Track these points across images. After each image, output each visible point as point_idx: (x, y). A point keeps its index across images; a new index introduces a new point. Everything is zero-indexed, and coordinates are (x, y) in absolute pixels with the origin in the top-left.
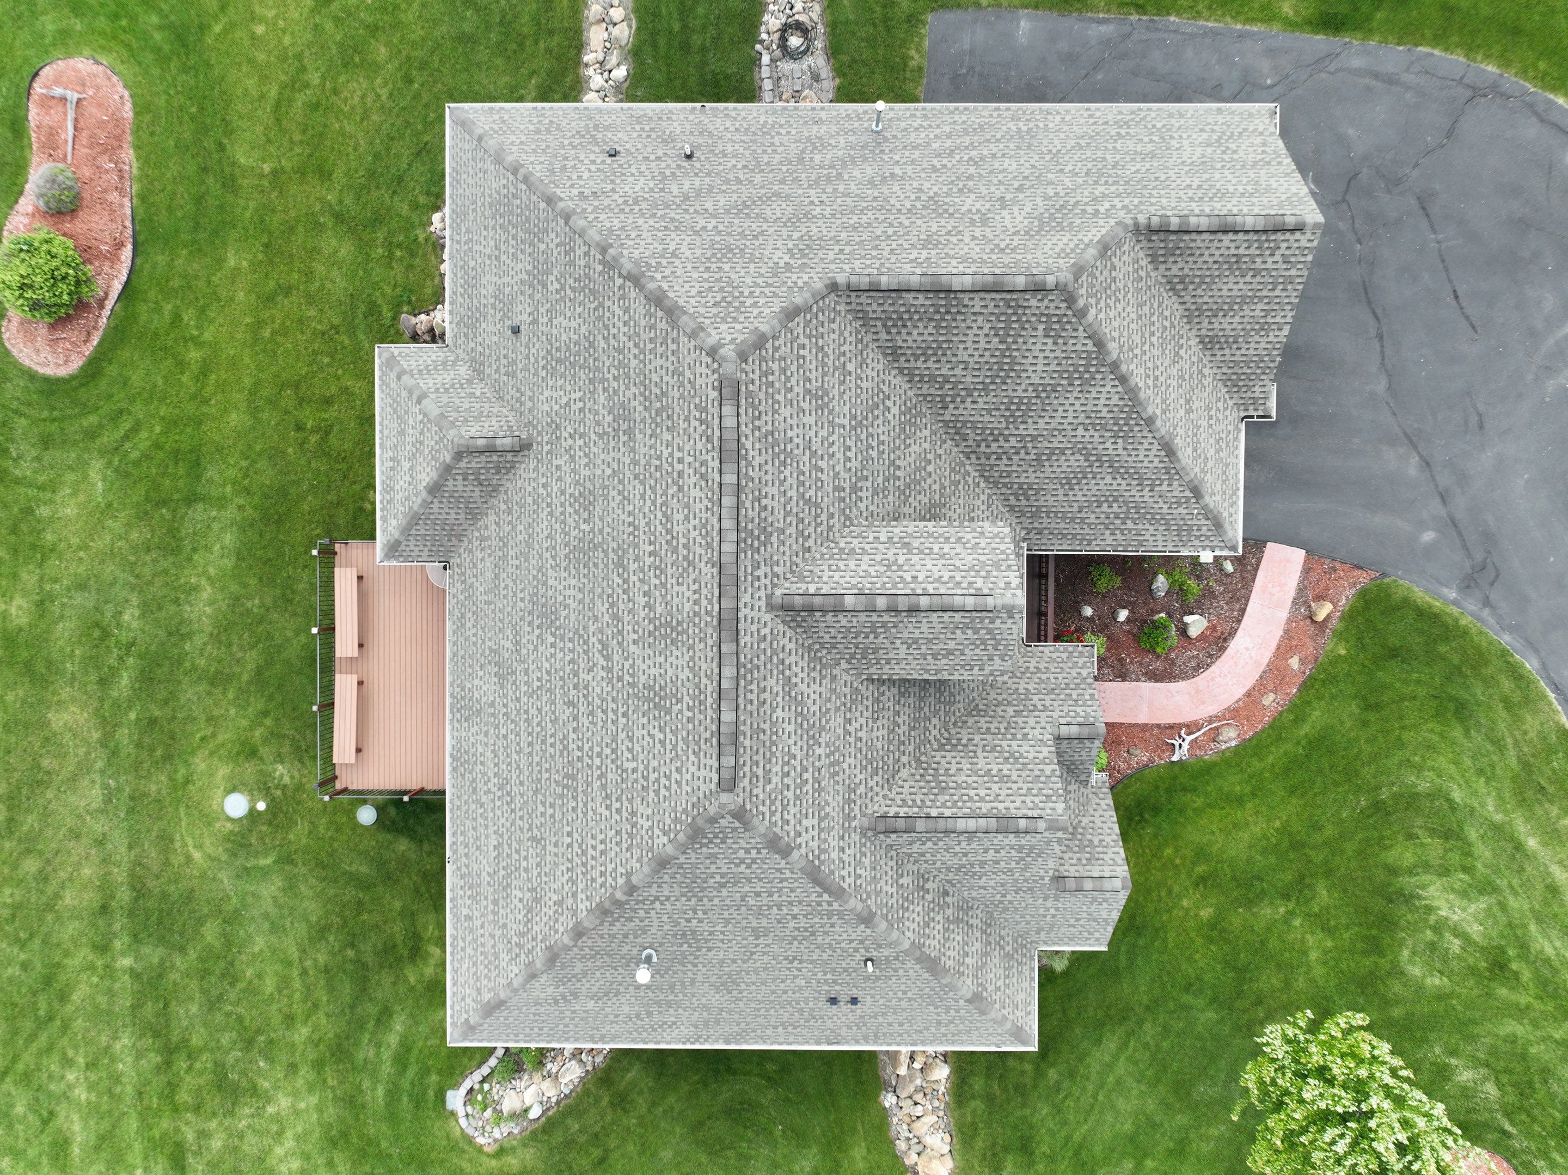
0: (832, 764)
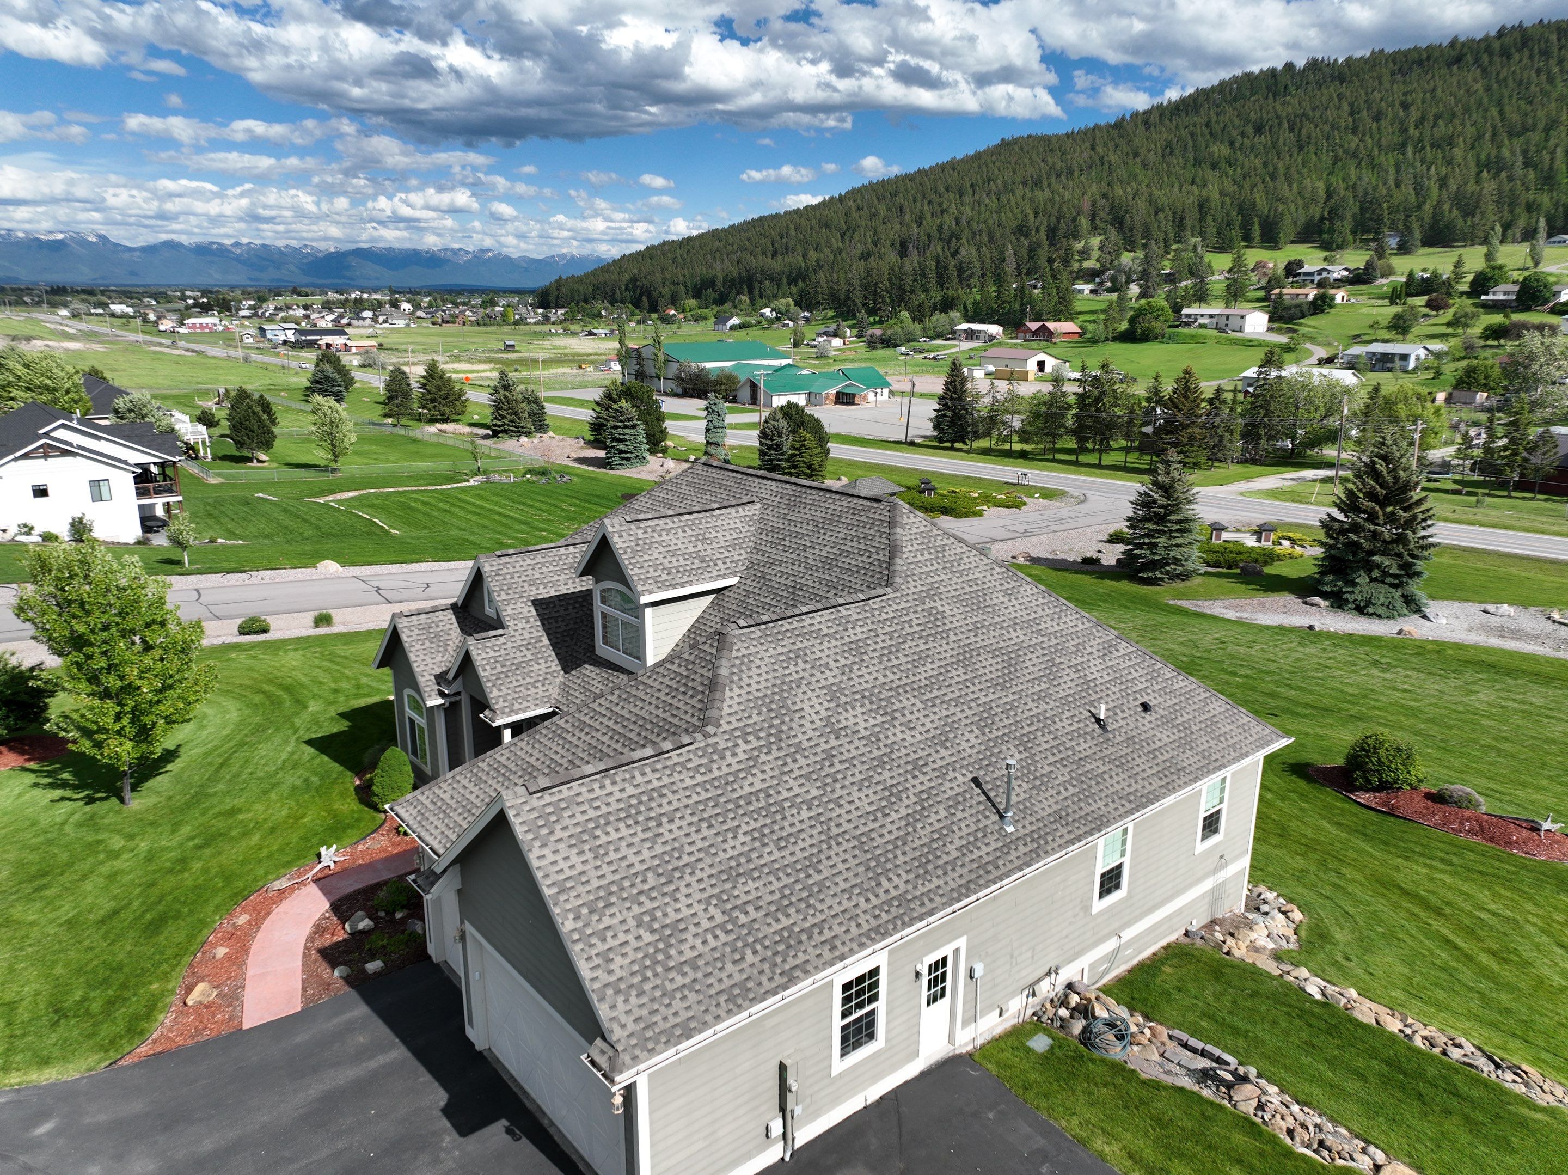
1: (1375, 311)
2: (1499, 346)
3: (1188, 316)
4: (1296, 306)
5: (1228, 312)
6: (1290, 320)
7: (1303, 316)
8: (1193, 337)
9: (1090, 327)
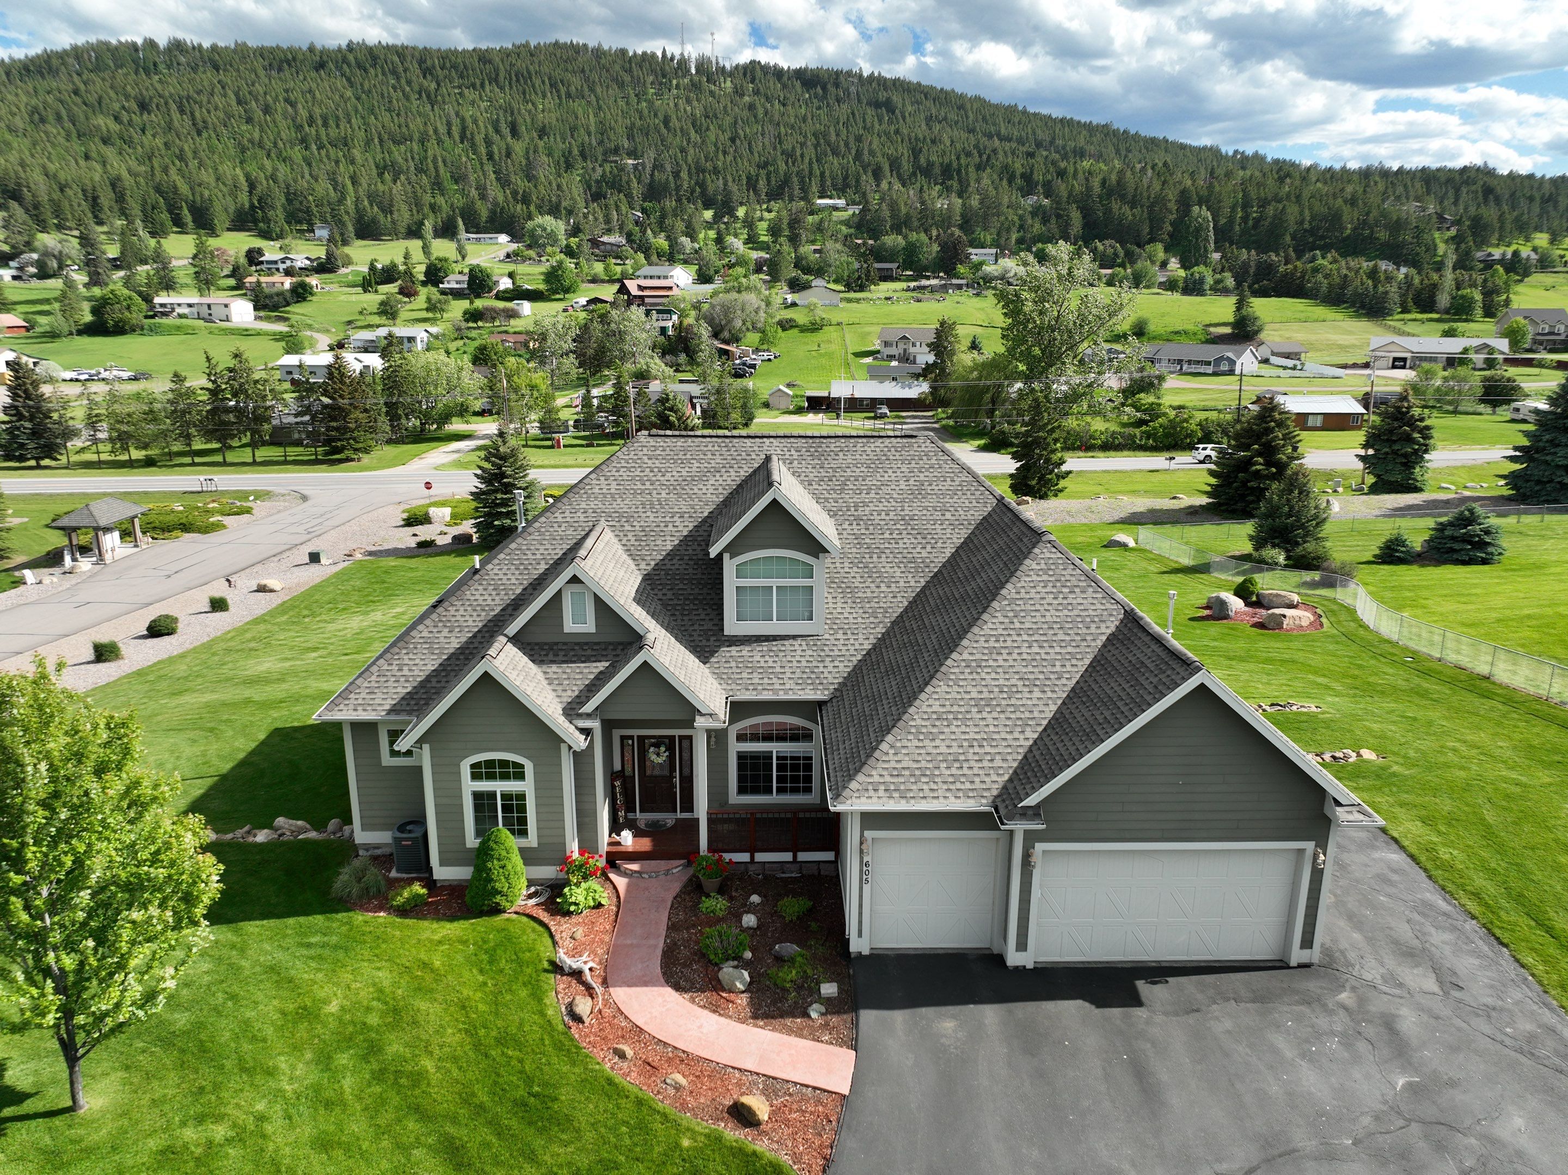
0: (652, 504)
1: (354, 298)
2: (479, 328)
3: (162, 305)
4: (278, 294)
5: (206, 300)
6: (275, 308)
7: (288, 304)
8: (178, 328)
9: (42, 320)
